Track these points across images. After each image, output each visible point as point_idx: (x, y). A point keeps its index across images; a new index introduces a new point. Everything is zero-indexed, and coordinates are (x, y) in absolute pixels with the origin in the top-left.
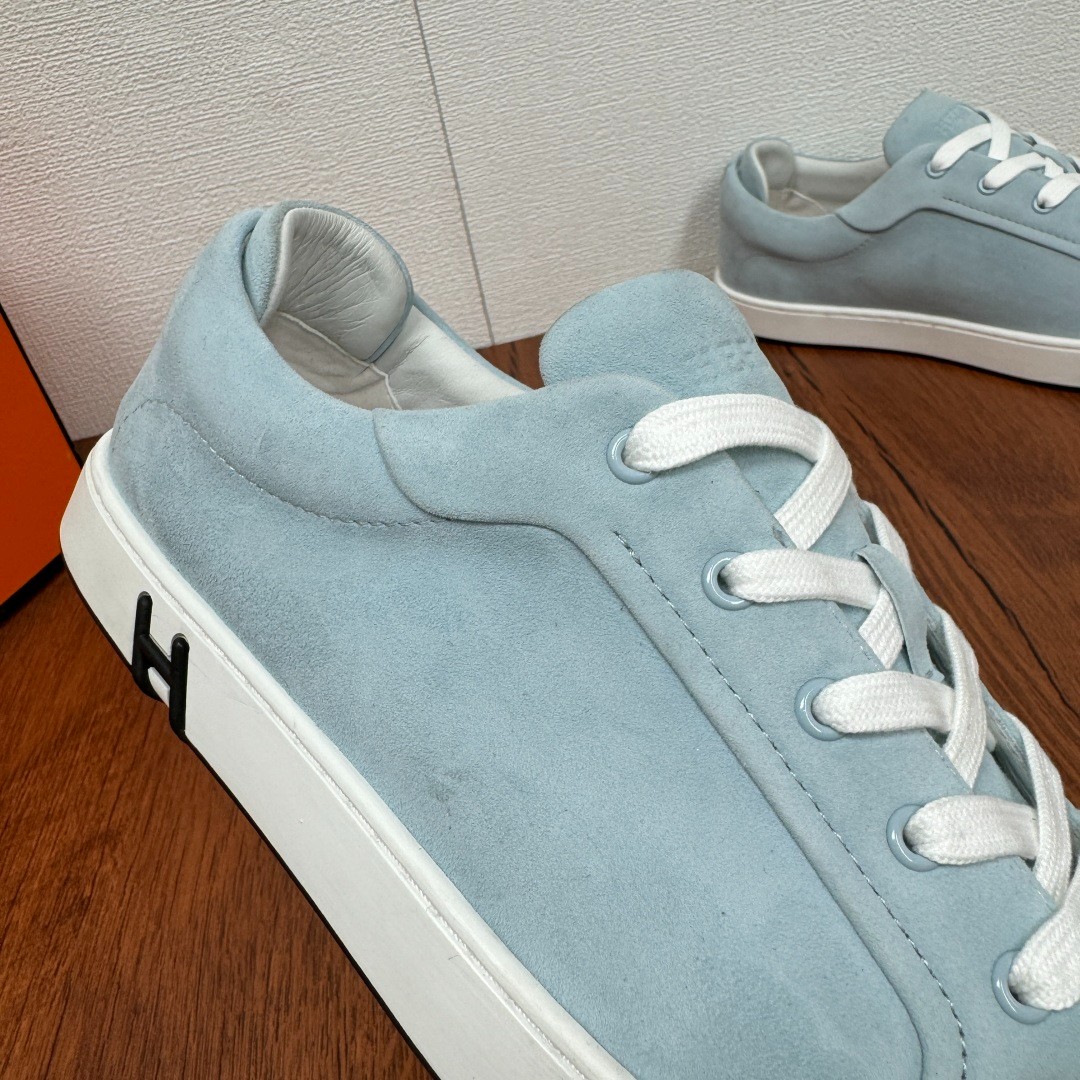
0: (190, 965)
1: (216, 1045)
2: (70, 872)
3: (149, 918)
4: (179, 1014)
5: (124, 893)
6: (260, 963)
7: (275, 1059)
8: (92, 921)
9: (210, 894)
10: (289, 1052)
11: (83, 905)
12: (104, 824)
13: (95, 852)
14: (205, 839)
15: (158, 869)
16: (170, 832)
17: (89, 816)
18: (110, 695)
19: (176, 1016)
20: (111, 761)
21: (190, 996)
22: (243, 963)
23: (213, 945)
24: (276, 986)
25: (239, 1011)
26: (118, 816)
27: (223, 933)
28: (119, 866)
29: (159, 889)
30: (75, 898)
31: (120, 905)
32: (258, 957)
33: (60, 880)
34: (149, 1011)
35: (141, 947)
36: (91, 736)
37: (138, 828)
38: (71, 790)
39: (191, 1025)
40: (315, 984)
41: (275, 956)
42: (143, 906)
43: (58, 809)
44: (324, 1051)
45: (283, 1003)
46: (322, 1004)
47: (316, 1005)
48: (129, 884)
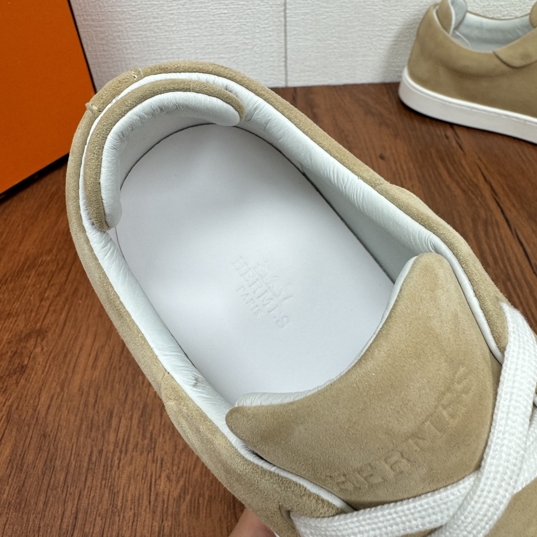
0: (76, 416)
1: (86, 465)
2: (17, 349)
3: (57, 384)
4: (67, 442)
5: (45, 366)
6: (114, 422)
7: (116, 479)
8: (26, 379)
9: (92, 377)
10: (124, 476)
11: (23, 369)
12: (39, 325)
13: (32, 340)
14: (93, 345)
15: (65, 356)
16: (74, 337)
17: (31, 319)
18: (50, 250)
19: (66, 444)
20: (46, 289)
21: (75, 433)
22: (105, 421)
23: (90, 407)
24: (121, 437)
25: (100, 448)
26: (46, 322)
27: (96, 401)
28: (44, 351)
29: (65, 369)
30: (19, 364)
31: (43, 373)
32: (113, 419)
33: (12, 352)
34: (51, 437)
35: (51, 400)
36: (38, 272)
37: (57, 331)
38: (23, 301)
39: (74, 450)
40: (142, 440)
41: (123, 420)
42: (55, 376)
43: (15, 310)
44: (143, 481)
45: (124, 448)
46: (145, 454)
47: (142, 453)
48: (49, 362)
